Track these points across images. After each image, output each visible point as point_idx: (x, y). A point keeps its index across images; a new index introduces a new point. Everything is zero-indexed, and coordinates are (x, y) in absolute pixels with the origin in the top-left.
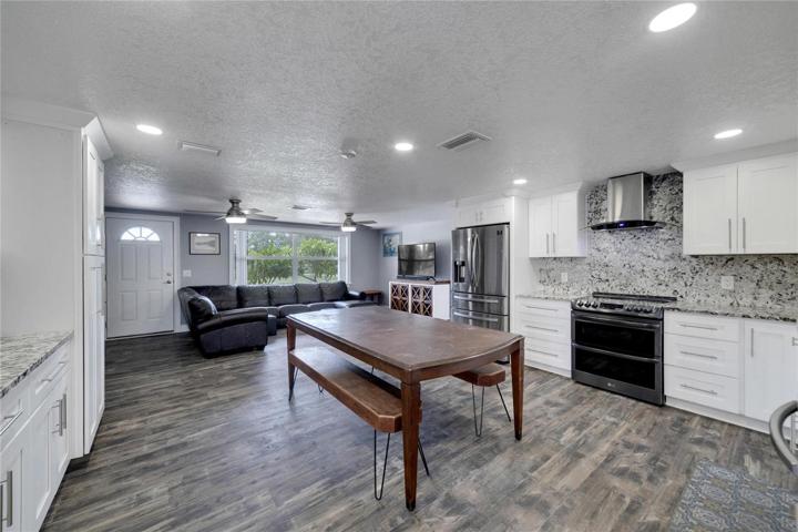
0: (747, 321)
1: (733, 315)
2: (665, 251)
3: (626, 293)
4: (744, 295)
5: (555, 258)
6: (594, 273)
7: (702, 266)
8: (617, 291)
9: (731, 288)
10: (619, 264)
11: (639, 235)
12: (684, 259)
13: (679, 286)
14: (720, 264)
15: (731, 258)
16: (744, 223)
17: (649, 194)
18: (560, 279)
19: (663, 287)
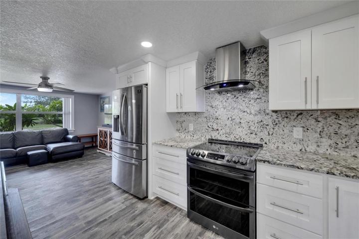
0: (330, 177)
1: (318, 171)
2: (255, 107)
3: (230, 140)
4: (310, 143)
5: (186, 113)
6: (209, 124)
7: (280, 119)
8: (224, 138)
9: (301, 137)
10: (225, 118)
11: (238, 95)
12: (268, 114)
13: (264, 135)
14: (292, 118)
15: (300, 113)
16: (317, 81)
17: (245, 63)
18: (188, 128)
19: (253, 136)
